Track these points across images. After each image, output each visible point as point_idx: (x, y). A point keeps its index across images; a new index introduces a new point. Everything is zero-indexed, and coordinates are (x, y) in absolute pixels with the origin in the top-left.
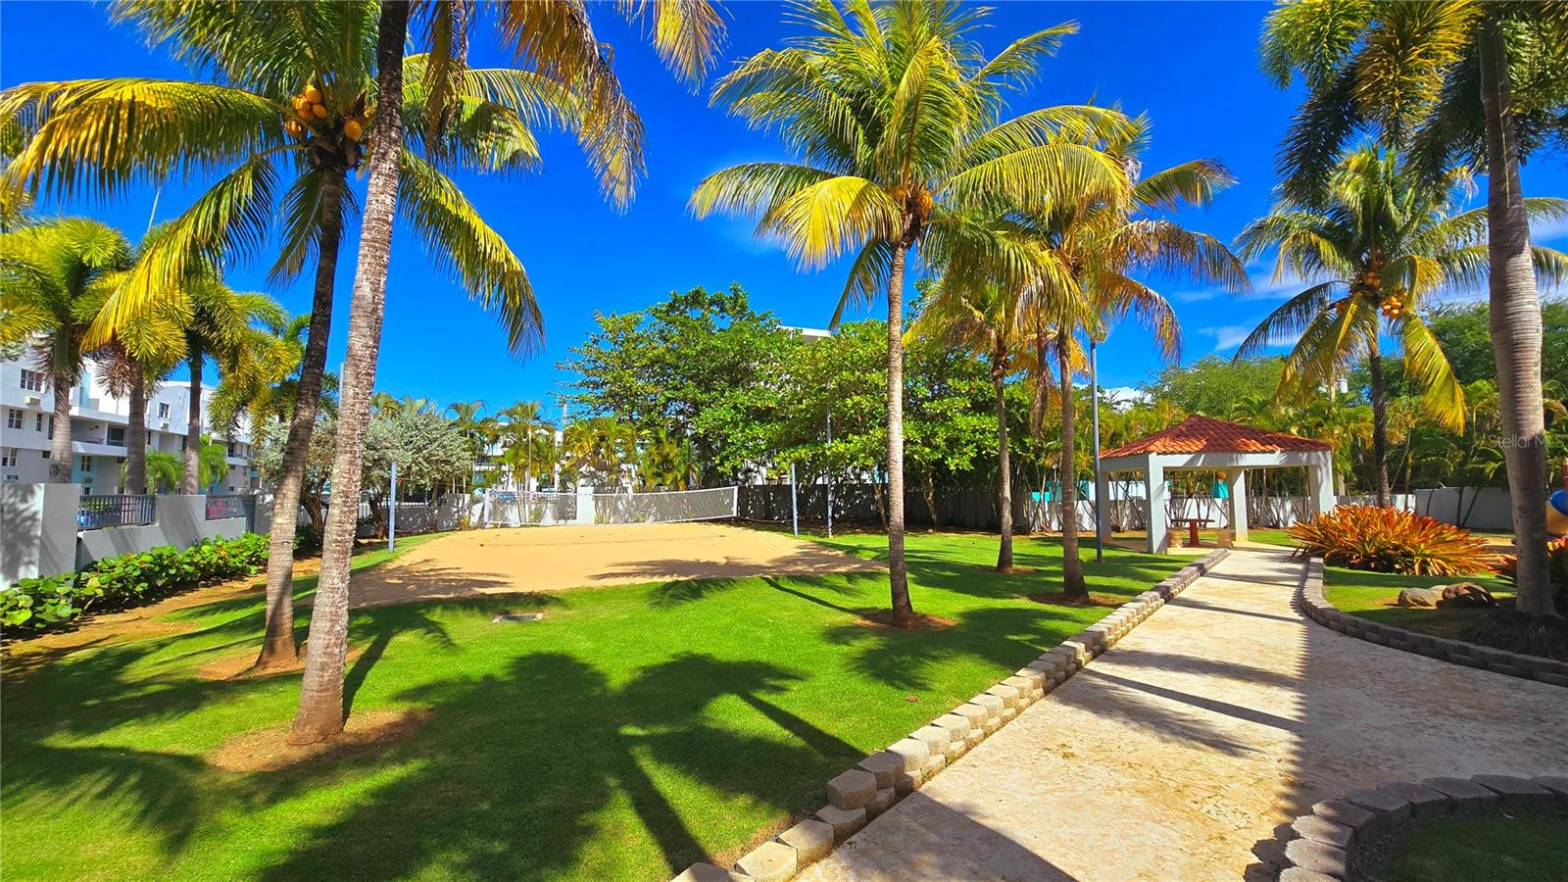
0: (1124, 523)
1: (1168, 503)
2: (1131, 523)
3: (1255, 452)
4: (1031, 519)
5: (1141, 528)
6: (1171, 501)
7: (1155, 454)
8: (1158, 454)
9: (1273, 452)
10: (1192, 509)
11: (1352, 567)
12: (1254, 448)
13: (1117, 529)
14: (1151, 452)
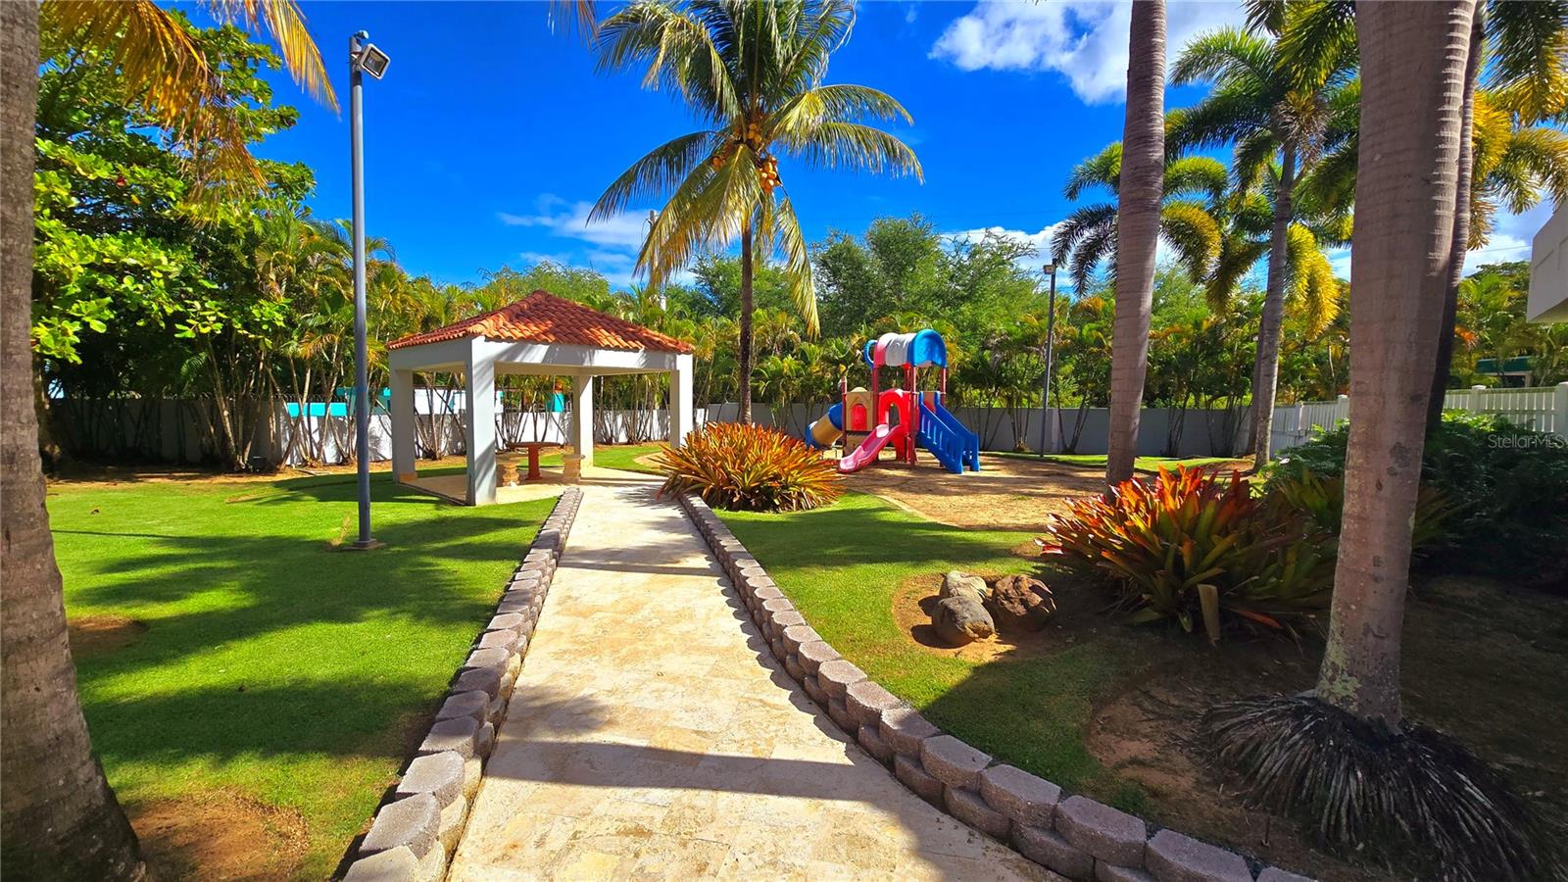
0: (443, 447)
1: (499, 418)
2: (452, 445)
3: (608, 348)
4: (284, 446)
5: (462, 453)
6: (503, 415)
7: (481, 339)
8: (488, 339)
9: (636, 350)
10: (529, 429)
11: (731, 507)
12: (606, 343)
13: (431, 455)
14: (475, 335)
